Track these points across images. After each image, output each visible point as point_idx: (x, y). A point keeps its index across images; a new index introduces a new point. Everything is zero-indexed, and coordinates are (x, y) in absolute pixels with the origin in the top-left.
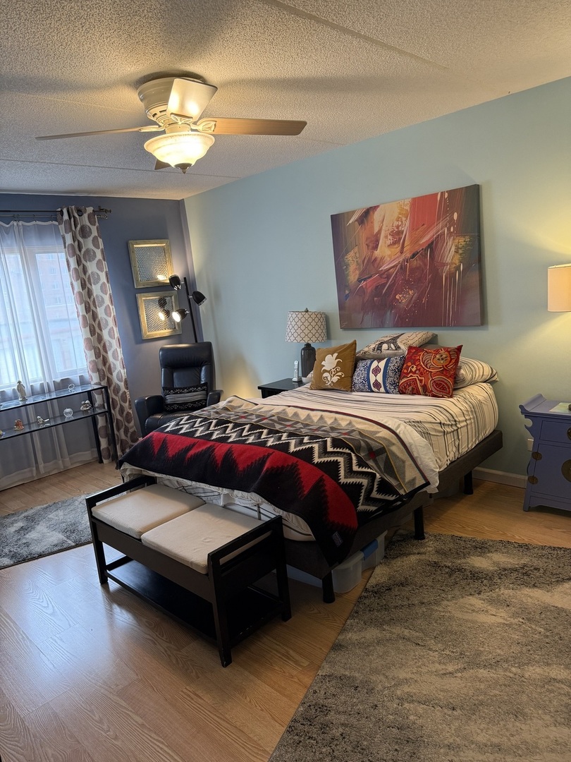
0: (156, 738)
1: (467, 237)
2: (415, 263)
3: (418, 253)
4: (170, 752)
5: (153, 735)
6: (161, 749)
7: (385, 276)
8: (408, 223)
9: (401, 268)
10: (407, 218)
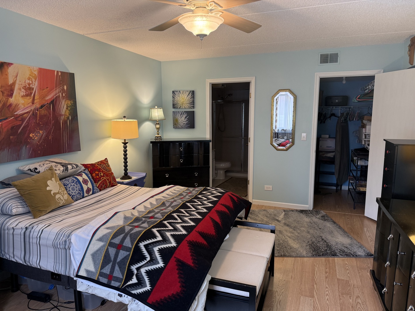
0: (315, 279)
1: (72, 101)
2: (43, 112)
3: (44, 106)
4: (316, 274)
5: (315, 280)
6: (317, 276)
7: (20, 119)
8: (36, 83)
9: (33, 114)
10: (36, 79)
